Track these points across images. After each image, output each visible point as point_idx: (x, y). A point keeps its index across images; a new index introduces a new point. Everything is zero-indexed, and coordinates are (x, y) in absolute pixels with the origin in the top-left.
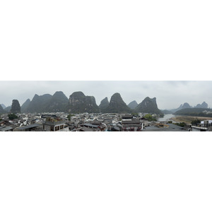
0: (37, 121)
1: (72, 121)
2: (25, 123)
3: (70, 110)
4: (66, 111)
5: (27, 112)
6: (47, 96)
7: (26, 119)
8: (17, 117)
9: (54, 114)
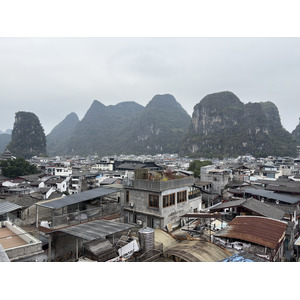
0: (101, 179)
1: (205, 179)
2: (62, 187)
3: (195, 149)
4: (183, 152)
5: (68, 154)
6: (129, 107)
7: (67, 173)
8: (32, 170)
9: (149, 158)
